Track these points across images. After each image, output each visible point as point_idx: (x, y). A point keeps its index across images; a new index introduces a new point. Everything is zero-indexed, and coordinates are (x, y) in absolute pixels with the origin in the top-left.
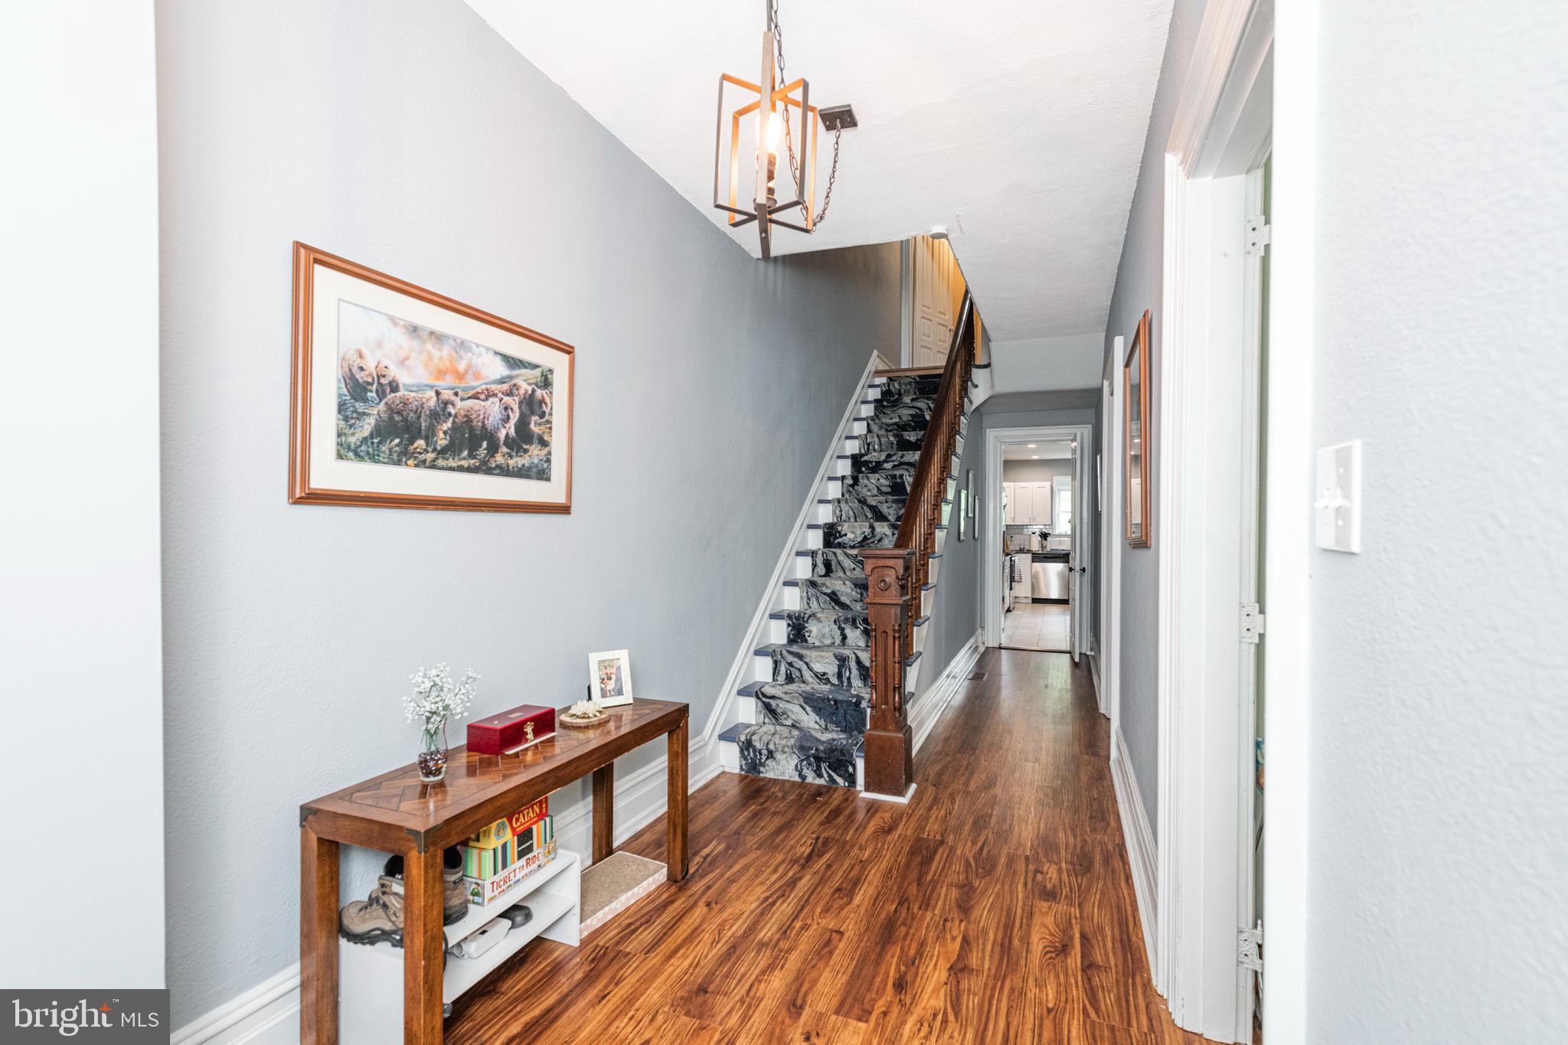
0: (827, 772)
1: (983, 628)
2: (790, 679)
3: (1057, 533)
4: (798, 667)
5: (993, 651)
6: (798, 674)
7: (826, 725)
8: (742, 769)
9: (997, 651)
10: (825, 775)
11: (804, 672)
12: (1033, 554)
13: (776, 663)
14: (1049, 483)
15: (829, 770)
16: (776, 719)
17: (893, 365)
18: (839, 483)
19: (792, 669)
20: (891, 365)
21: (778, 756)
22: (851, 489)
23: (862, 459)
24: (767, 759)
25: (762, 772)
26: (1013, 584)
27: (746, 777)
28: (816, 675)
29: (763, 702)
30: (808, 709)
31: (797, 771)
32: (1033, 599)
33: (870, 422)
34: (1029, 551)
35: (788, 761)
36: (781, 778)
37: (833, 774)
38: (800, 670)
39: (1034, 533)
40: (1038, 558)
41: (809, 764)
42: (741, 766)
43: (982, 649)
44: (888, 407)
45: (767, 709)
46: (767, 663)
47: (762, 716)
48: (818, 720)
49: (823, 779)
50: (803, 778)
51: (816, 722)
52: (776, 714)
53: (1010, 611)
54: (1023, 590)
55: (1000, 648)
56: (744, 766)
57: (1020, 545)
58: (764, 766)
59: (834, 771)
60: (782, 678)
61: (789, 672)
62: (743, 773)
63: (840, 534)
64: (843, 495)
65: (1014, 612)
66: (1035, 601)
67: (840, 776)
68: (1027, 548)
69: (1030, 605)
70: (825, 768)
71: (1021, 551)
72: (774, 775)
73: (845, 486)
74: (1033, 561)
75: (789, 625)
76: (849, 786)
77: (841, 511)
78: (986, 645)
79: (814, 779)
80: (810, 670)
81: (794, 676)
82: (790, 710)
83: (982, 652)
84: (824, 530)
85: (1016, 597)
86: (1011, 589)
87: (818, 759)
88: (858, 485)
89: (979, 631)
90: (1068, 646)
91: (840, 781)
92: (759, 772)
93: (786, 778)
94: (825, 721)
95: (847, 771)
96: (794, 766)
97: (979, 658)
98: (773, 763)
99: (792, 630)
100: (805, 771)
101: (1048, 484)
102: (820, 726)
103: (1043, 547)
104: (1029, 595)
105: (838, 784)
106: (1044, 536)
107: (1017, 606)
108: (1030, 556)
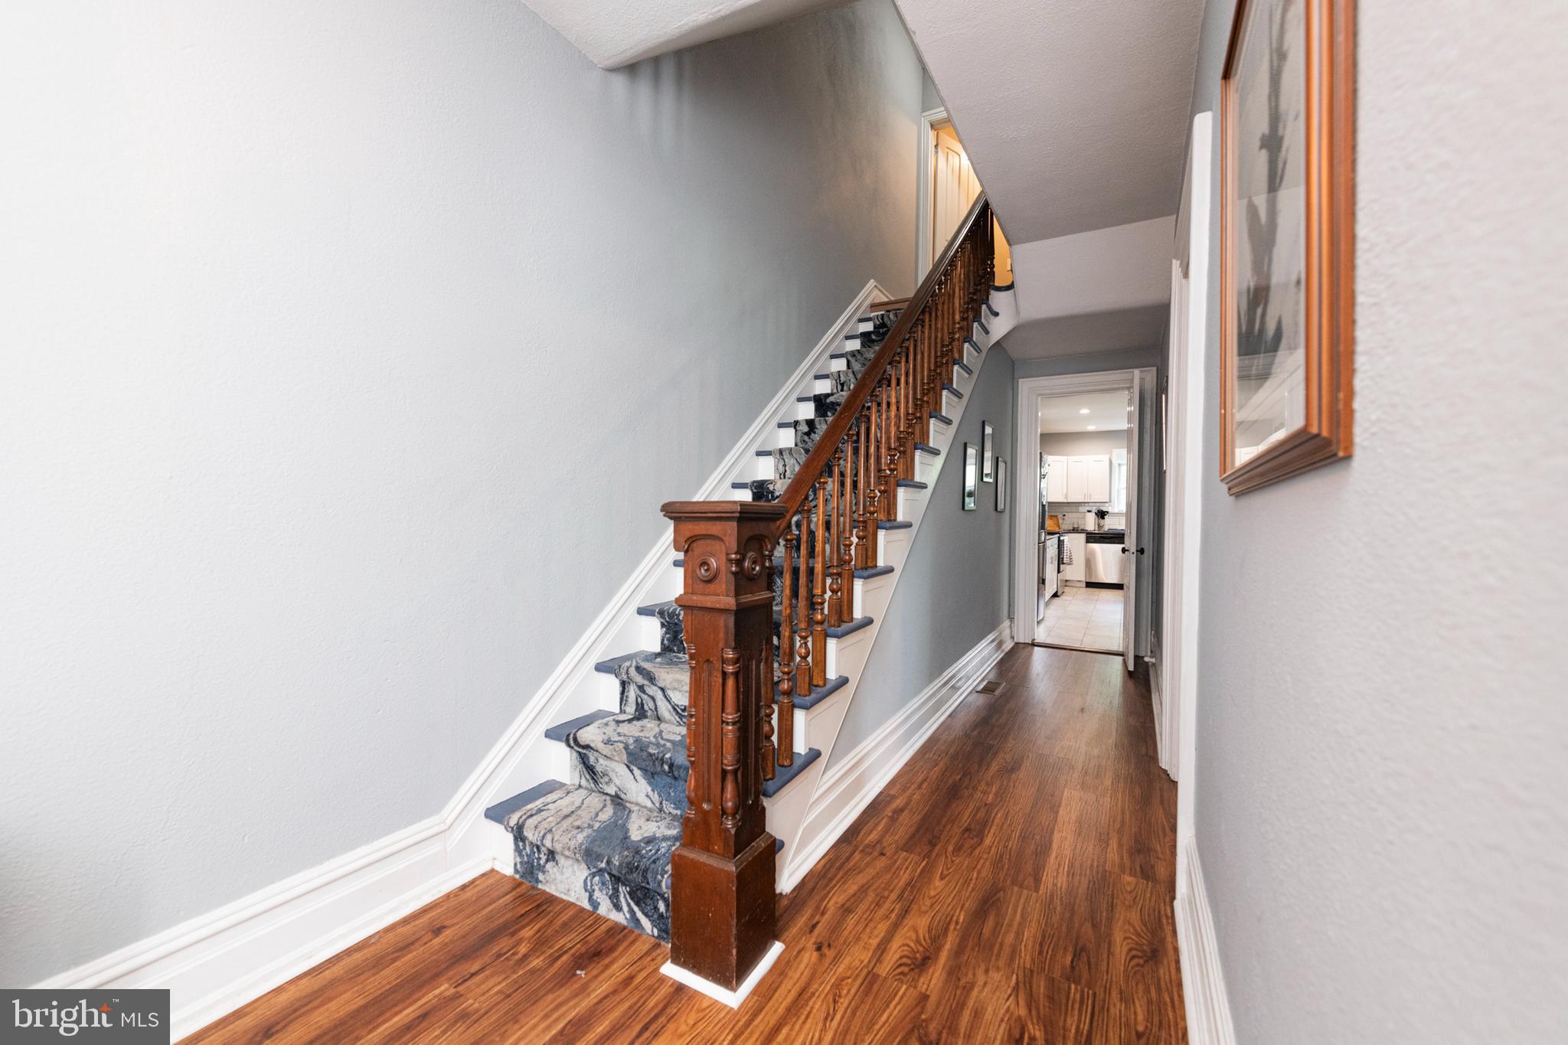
0: (629, 905)
1: (1011, 619)
2: (641, 714)
3: (1116, 511)
4: (651, 693)
5: (1024, 648)
6: (651, 705)
7: (661, 803)
8: (516, 871)
9: (1030, 648)
10: (625, 908)
11: (659, 703)
12: (1087, 534)
13: (623, 684)
14: (1108, 456)
15: (630, 901)
16: (596, 782)
17: (892, 296)
18: (792, 431)
19: (643, 695)
20: (890, 296)
21: (561, 860)
22: (806, 438)
23: (828, 401)
24: (547, 861)
25: (541, 882)
26: (1062, 566)
27: (520, 884)
28: (675, 709)
29: (579, 753)
30: (637, 772)
31: (586, 890)
32: (1087, 583)
33: (850, 358)
34: (1083, 531)
35: (574, 872)
36: (565, 897)
37: (636, 909)
38: (653, 699)
39: (1089, 511)
40: (1092, 538)
41: (603, 884)
42: (515, 864)
43: (1008, 645)
44: (877, 341)
45: (584, 763)
46: (612, 684)
47: (577, 774)
48: (651, 793)
49: (621, 914)
50: (595, 905)
51: (647, 796)
52: (595, 774)
53: (1058, 596)
54: (1075, 572)
55: (1034, 644)
56: (519, 866)
57: (1074, 524)
58: (544, 872)
59: (637, 904)
60: (631, 709)
61: (639, 700)
62: (517, 876)
63: (772, 496)
64: (796, 445)
65: (1063, 598)
66: (1090, 585)
67: (646, 915)
68: (1081, 527)
69: (1085, 589)
70: (625, 895)
71: (1075, 530)
72: (557, 890)
73: (799, 434)
74: (1088, 541)
75: (663, 625)
76: (659, 937)
77: (785, 465)
78: (1016, 640)
79: (609, 910)
80: (669, 701)
81: (646, 708)
82: (613, 771)
83: (1007, 650)
84: (752, 490)
85: (1066, 581)
86: (1059, 572)
87: (617, 880)
88: (815, 433)
89: (1007, 623)
90: (1121, 645)
91: (646, 923)
92: (538, 881)
93: (572, 900)
94: (660, 796)
95: (656, 908)
96: (582, 881)
97: (1002, 659)
98: (555, 870)
99: (666, 633)
100: (597, 894)
101: (1105, 458)
102: (654, 804)
103: (1100, 526)
104: (1083, 578)
105: (643, 928)
106: (1101, 514)
107: (1067, 589)
108: (1083, 536)
